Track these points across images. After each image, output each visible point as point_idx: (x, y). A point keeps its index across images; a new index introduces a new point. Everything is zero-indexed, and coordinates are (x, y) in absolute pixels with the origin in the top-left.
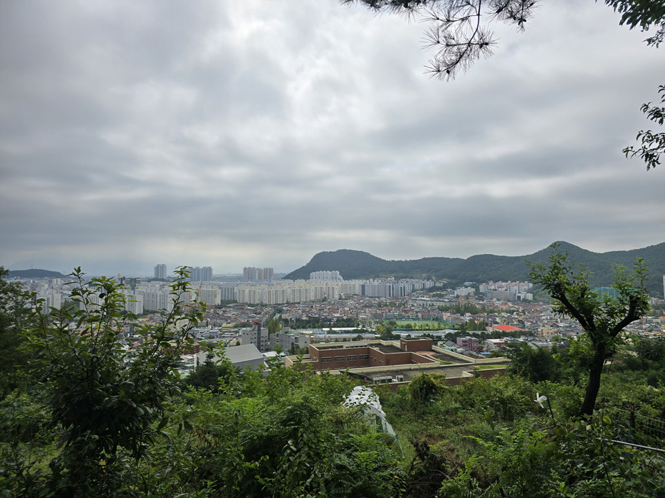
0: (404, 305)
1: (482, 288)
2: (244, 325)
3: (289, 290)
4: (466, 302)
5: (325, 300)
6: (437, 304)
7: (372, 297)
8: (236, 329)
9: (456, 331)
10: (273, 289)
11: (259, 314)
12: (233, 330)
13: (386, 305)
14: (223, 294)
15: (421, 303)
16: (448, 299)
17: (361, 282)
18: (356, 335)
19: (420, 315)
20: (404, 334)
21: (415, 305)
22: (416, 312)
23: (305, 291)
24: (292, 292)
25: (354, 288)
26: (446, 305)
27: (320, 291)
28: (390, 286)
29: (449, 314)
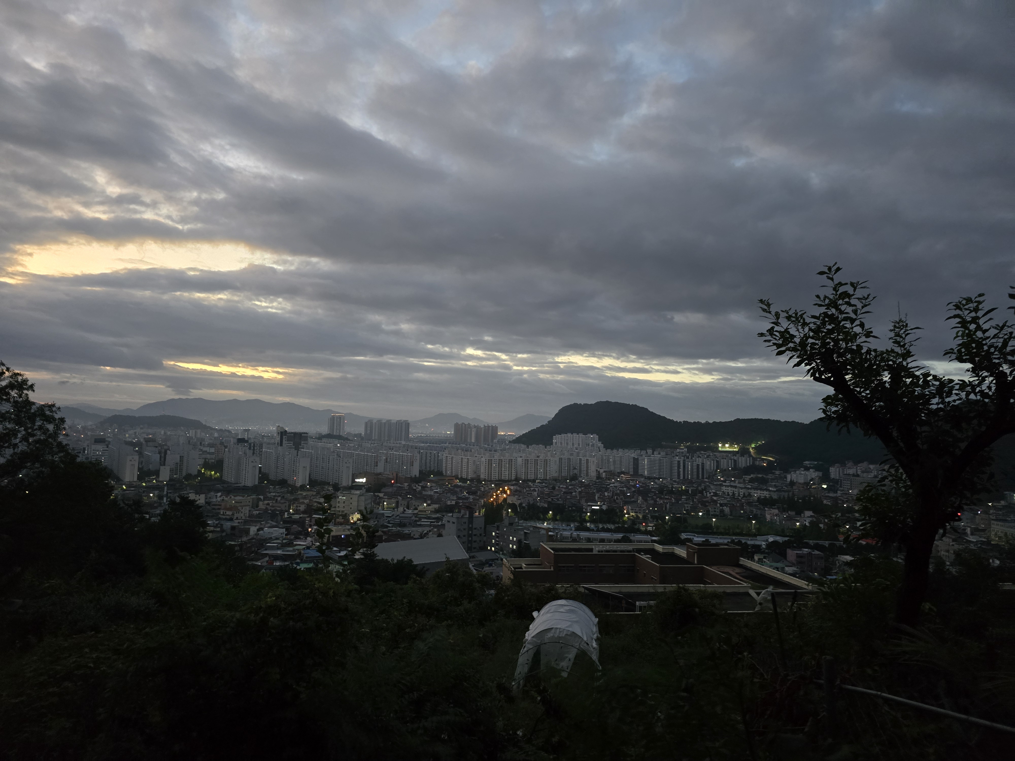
0: (701, 492)
1: (834, 472)
2: (450, 509)
3: (520, 460)
4: (806, 493)
5: (574, 478)
6: (756, 494)
7: (649, 478)
8: (438, 515)
9: (787, 539)
10: (497, 456)
11: (474, 493)
12: (434, 516)
13: (671, 492)
14: (423, 462)
15: (730, 490)
16: (775, 486)
17: (632, 453)
18: (620, 536)
19: (727, 510)
20: (698, 539)
21: (720, 493)
22: (721, 505)
23: (543, 463)
24: (524, 463)
25: (621, 461)
26: (771, 497)
27: (567, 464)
28: (679, 462)
29: (776, 511)
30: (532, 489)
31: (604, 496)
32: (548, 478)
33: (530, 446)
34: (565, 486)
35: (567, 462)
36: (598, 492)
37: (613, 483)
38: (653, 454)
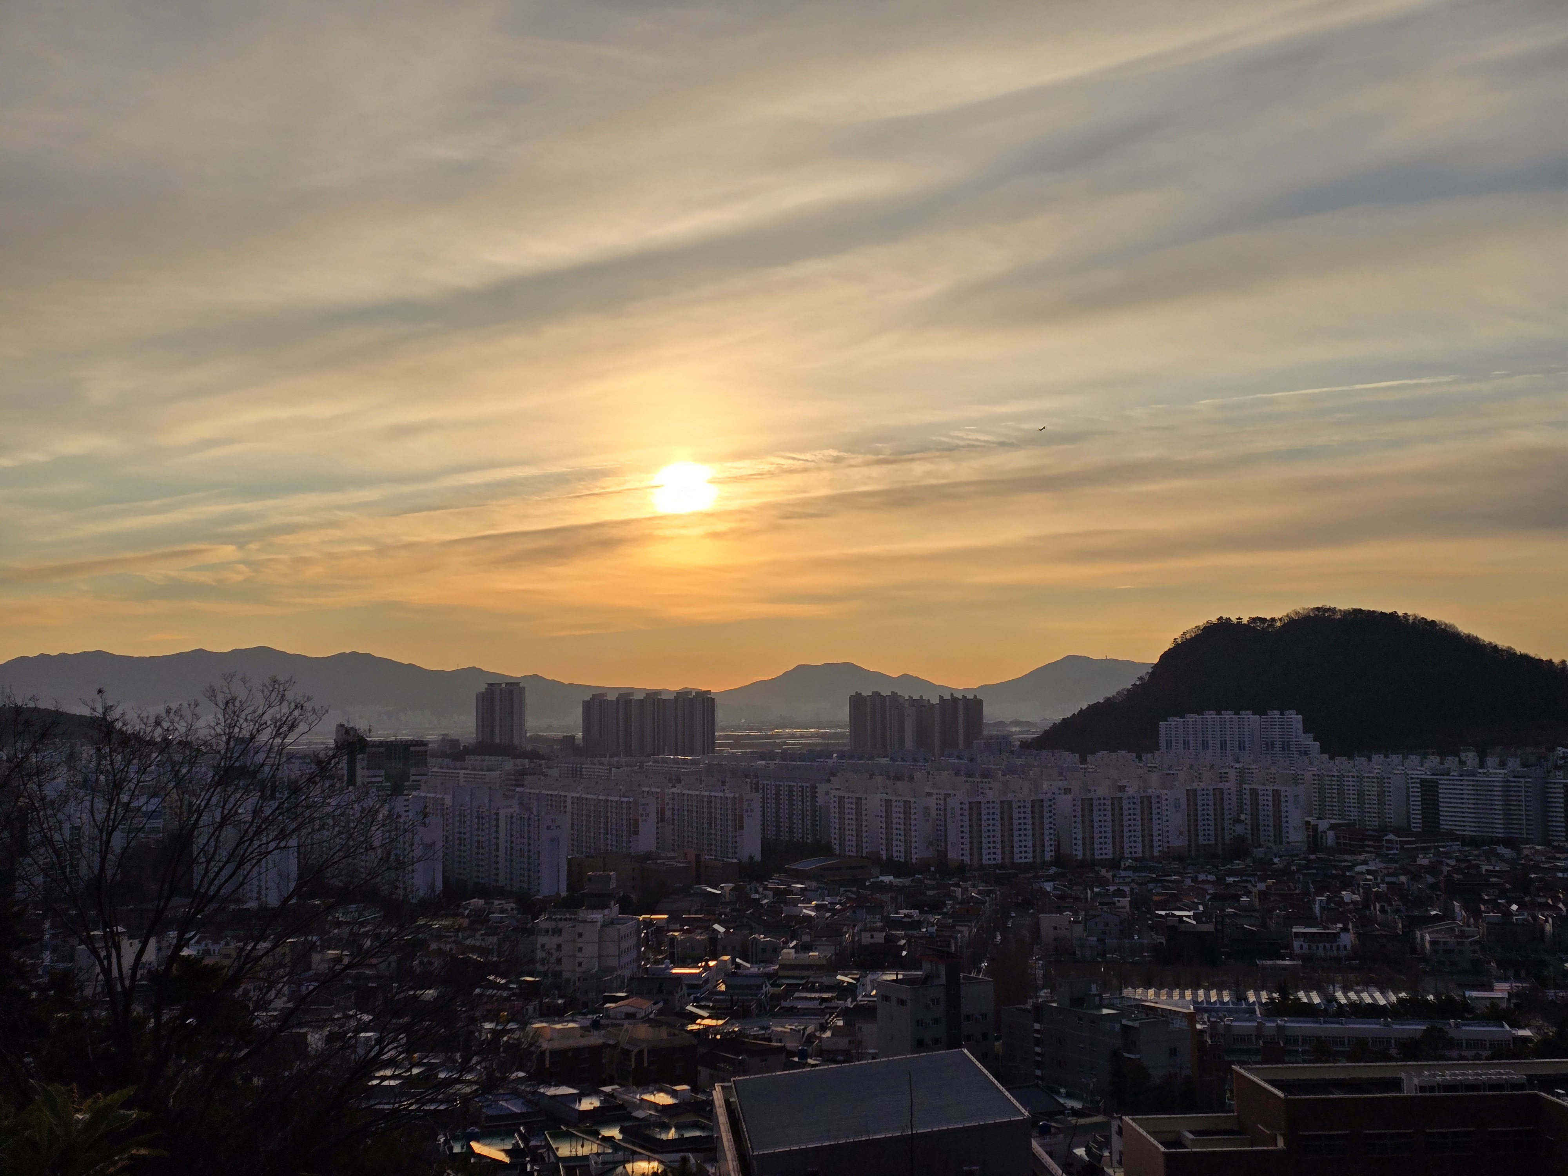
5: (1239, 849)
7: (1477, 843)
14: (770, 814)
17: (1417, 766)
23: (1138, 807)
24: (1079, 809)
25: (1381, 795)
27: (1211, 808)
30: (1112, 888)
31: (1341, 902)
32: (1156, 854)
33: (1090, 758)
34: (1212, 878)
35: (1211, 803)
36: (1319, 892)
37: (1365, 862)
38: (1482, 764)
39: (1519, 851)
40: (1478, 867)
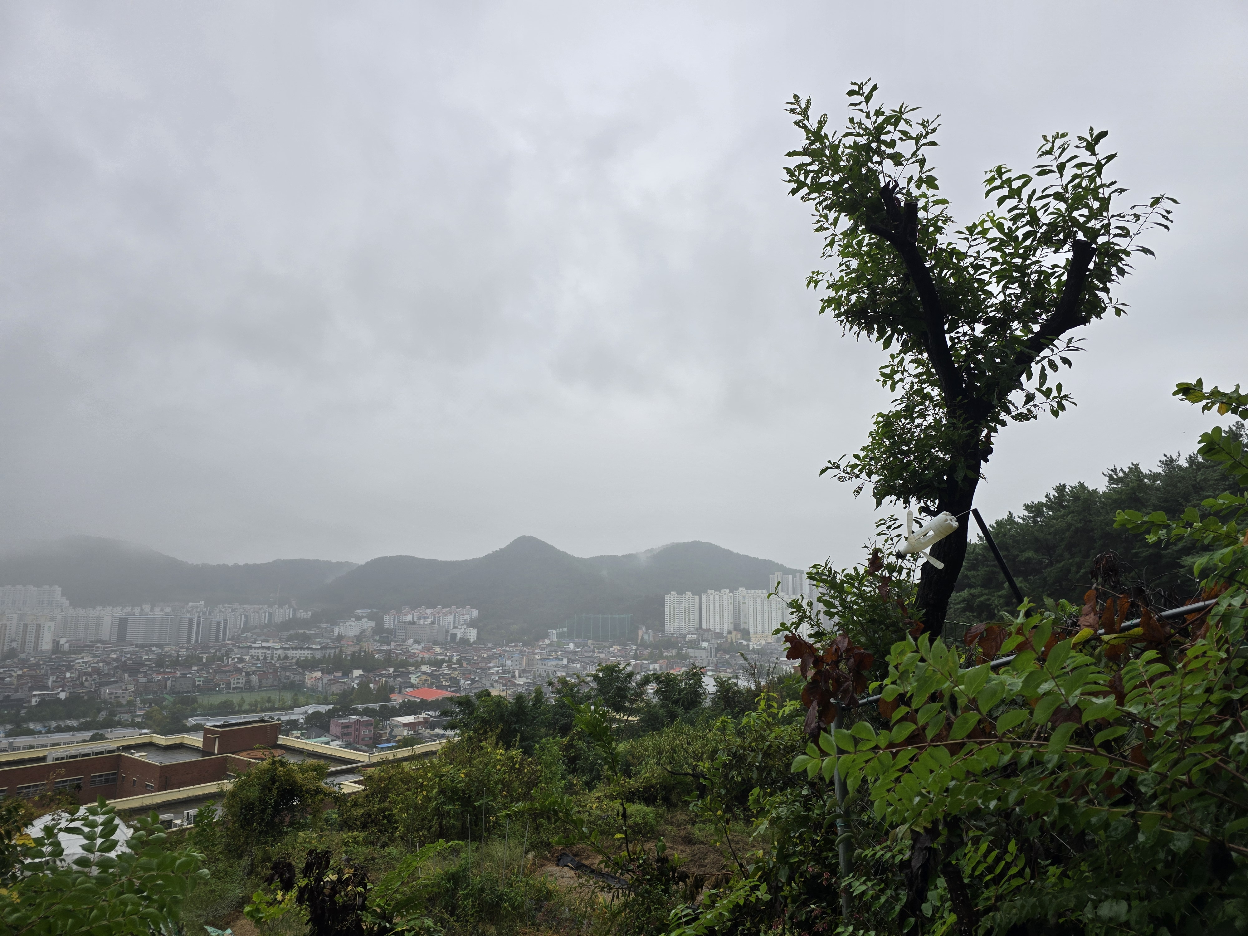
0: (221, 659)
1: (389, 620)
4: (356, 648)
5: (11, 655)
6: (295, 655)
7: (142, 646)
9: (331, 707)
13: (176, 663)
16: (320, 643)
17: (119, 612)
18: (87, 734)
21: (247, 658)
22: (248, 674)
25: (98, 626)
26: (313, 657)
28: (191, 620)
29: (318, 674)
31: (64, 678)
36: (52, 674)
37: (82, 658)
38: (152, 610)
39: (163, 650)
40: (141, 657)
